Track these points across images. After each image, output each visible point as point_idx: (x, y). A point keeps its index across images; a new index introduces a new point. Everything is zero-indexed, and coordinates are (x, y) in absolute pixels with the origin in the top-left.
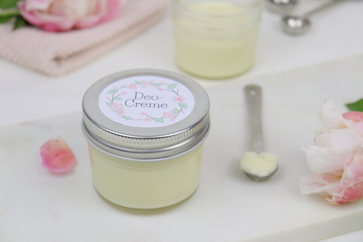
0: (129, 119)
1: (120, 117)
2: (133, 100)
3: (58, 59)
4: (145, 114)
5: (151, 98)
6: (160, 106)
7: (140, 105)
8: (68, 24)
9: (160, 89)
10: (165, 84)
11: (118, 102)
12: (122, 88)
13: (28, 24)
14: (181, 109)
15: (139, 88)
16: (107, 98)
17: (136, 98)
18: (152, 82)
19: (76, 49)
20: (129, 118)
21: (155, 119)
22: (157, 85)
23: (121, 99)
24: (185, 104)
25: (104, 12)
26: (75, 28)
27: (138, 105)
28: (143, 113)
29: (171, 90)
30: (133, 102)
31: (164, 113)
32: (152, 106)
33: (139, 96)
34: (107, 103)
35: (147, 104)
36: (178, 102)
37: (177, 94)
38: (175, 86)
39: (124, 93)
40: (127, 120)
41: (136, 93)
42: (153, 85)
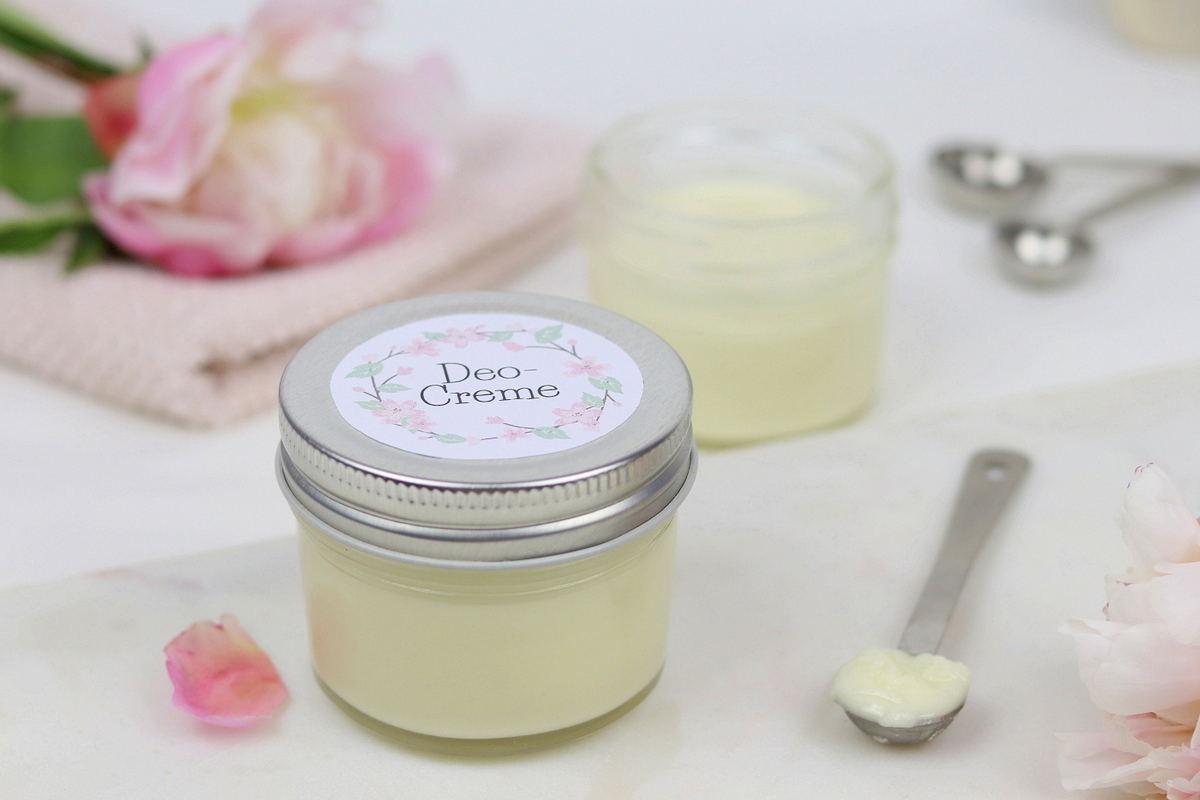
0: (454, 440)
1: (421, 438)
2: (444, 387)
3: (215, 369)
4: (498, 420)
5: (496, 373)
6: (536, 394)
7: (472, 396)
8: (253, 249)
9: (517, 348)
10: (524, 331)
11: (399, 398)
12: (390, 356)
13: (113, 252)
14: (607, 395)
15: (447, 352)
16: (357, 389)
17: (448, 381)
18: (479, 331)
19: (280, 333)
20: (452, 439)
21: (539, 431)
22: (496, 336)
23: (401, 388)
24: (610, 379)
25: (373, 209)
26: (275, 263)
27: (463, 397)
28: (488, 418)
29: (549, 345)
30: (446, 392)
31: (558, 412)
32: (510, 395)
33: (456, 373)
34: (363, 405)
35: (492, 393)
36: (585, 376)
37: (575, 354)
38: (557, 332)
39: (404, 371)
40: (449, 442)
41: (444, 365)
42: (488, 338)
